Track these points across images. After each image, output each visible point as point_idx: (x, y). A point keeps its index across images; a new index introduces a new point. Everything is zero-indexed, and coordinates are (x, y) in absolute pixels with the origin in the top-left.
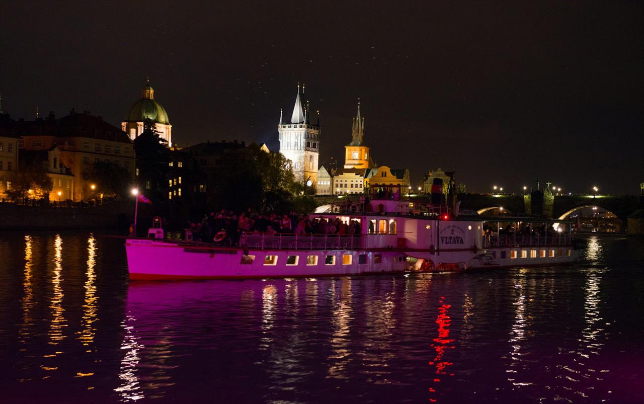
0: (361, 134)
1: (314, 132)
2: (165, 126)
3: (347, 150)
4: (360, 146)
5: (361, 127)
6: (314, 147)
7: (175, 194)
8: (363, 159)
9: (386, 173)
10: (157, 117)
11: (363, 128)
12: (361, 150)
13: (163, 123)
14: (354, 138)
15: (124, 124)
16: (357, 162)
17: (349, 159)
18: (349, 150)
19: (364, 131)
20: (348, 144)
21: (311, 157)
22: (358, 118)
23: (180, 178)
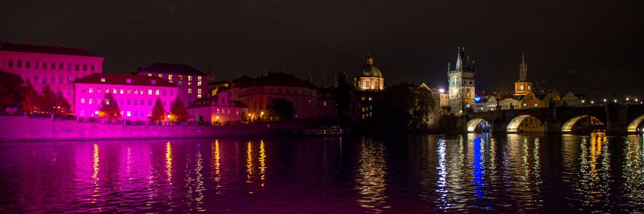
0: (525, 74)
1: (469, 75)
2: (377, 78)
3: (516, 85)
4: (524, 81)
5: (525, 70)
6: (471, 83)
7: (367, 116)
8: (526, 89)
9: (532, 97)
10: (372, 74)
11: (526, 70)
12: (525, 84)
13: (375, 77)
14: (521, 77)
15: (355, 79)
16: (522, 92)
17: (518, 90)
18: (517, 85)
19: (527, 73)
20: (517, 81)
21: (468, 90)
22: (523, 65)
23: (371, 107)
